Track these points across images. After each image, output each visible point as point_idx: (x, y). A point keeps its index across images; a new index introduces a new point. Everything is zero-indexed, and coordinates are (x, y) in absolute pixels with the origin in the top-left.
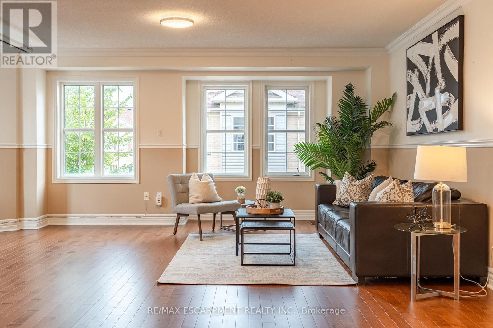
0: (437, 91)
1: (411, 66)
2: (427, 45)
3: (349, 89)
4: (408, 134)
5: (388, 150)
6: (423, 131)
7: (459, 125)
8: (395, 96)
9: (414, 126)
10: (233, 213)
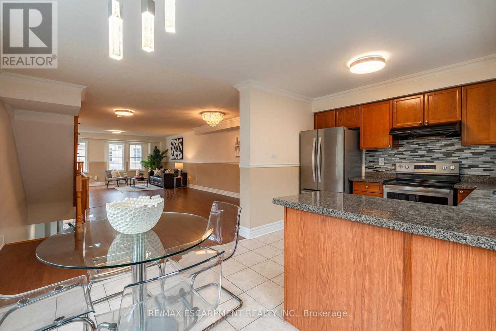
0: (178, 151)
1: (172, 144)
2: (175, 140)
3: (156, 147)
4: (172, 159)
5: (166, 163)
6: (175, 159)
7: (182, 158)
8: (168, 149)
9: (173, 158)
10: (126, 180)
